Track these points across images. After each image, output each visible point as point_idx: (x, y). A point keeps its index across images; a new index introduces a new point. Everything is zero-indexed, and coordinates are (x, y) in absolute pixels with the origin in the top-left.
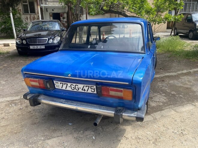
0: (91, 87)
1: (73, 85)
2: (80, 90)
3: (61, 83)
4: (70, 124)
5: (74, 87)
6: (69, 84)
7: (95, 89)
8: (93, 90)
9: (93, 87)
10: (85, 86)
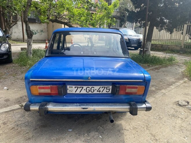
0: (107, 87)
1: (89, 88)
2: (96, 92)
3: (75, 87)
4: (70, 130)
5: (90, 89)
6: (85, 87)
7: (110, 89)
8: (108, 90)
9: (109, 87)
10: (101, 88)
